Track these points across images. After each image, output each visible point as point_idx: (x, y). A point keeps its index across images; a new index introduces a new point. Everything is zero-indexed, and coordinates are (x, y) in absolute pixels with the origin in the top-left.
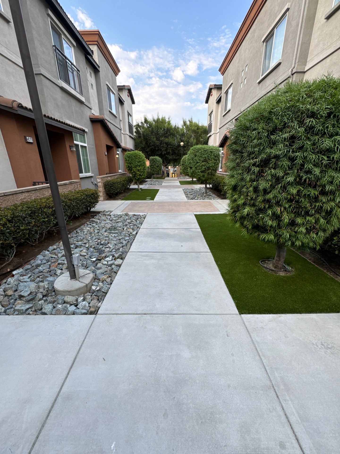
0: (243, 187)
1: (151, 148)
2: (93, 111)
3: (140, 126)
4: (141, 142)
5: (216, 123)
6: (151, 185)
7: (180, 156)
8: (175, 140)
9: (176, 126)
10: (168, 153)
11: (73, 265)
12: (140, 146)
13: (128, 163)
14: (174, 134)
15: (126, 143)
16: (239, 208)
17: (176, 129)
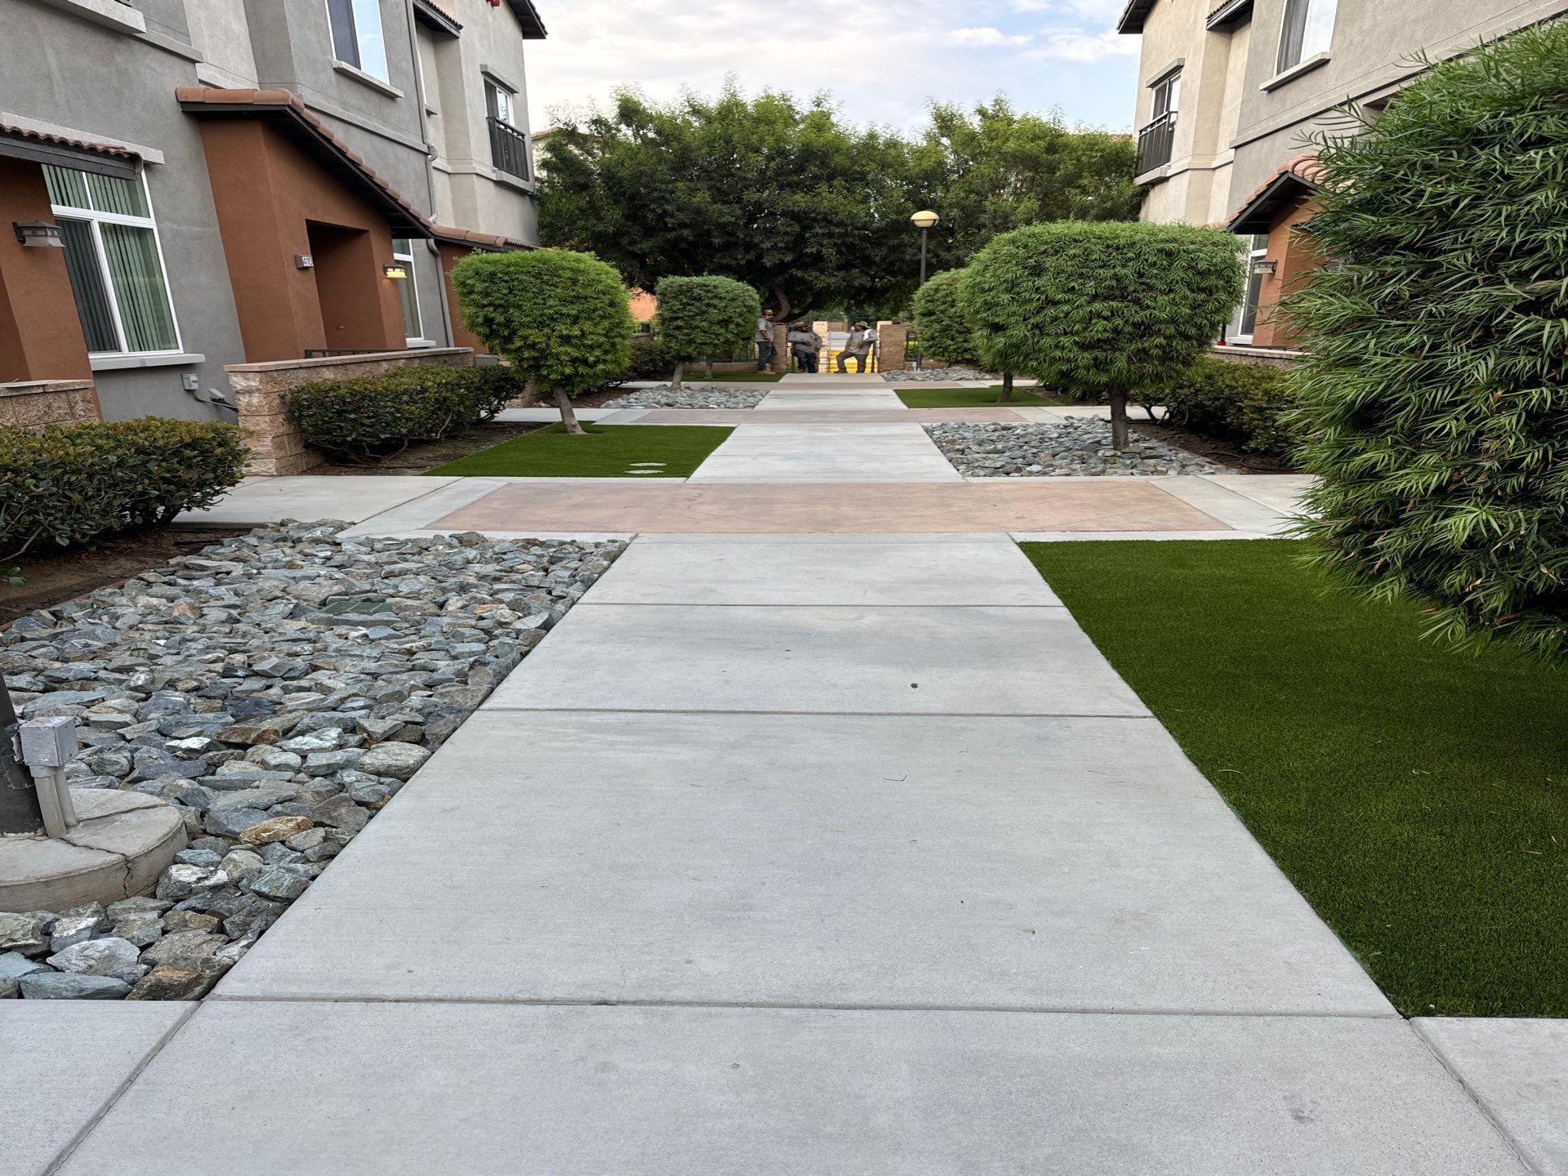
0: (1436, 412)
1: (670, 235)
2: (203, 72)
3: (585, 137)
4: (591, 211)
5: (1210, 120)
6: (666, 409)
7: (913, 274)
8: (864, 202)
9: (873, 136)
10: (811, 262)
11: (25, 769)
12: (582, 228)
13: (484, 306)
14: (864, 173)
15: (462, 209)
16: (1404, 511)
17: (878, 150)
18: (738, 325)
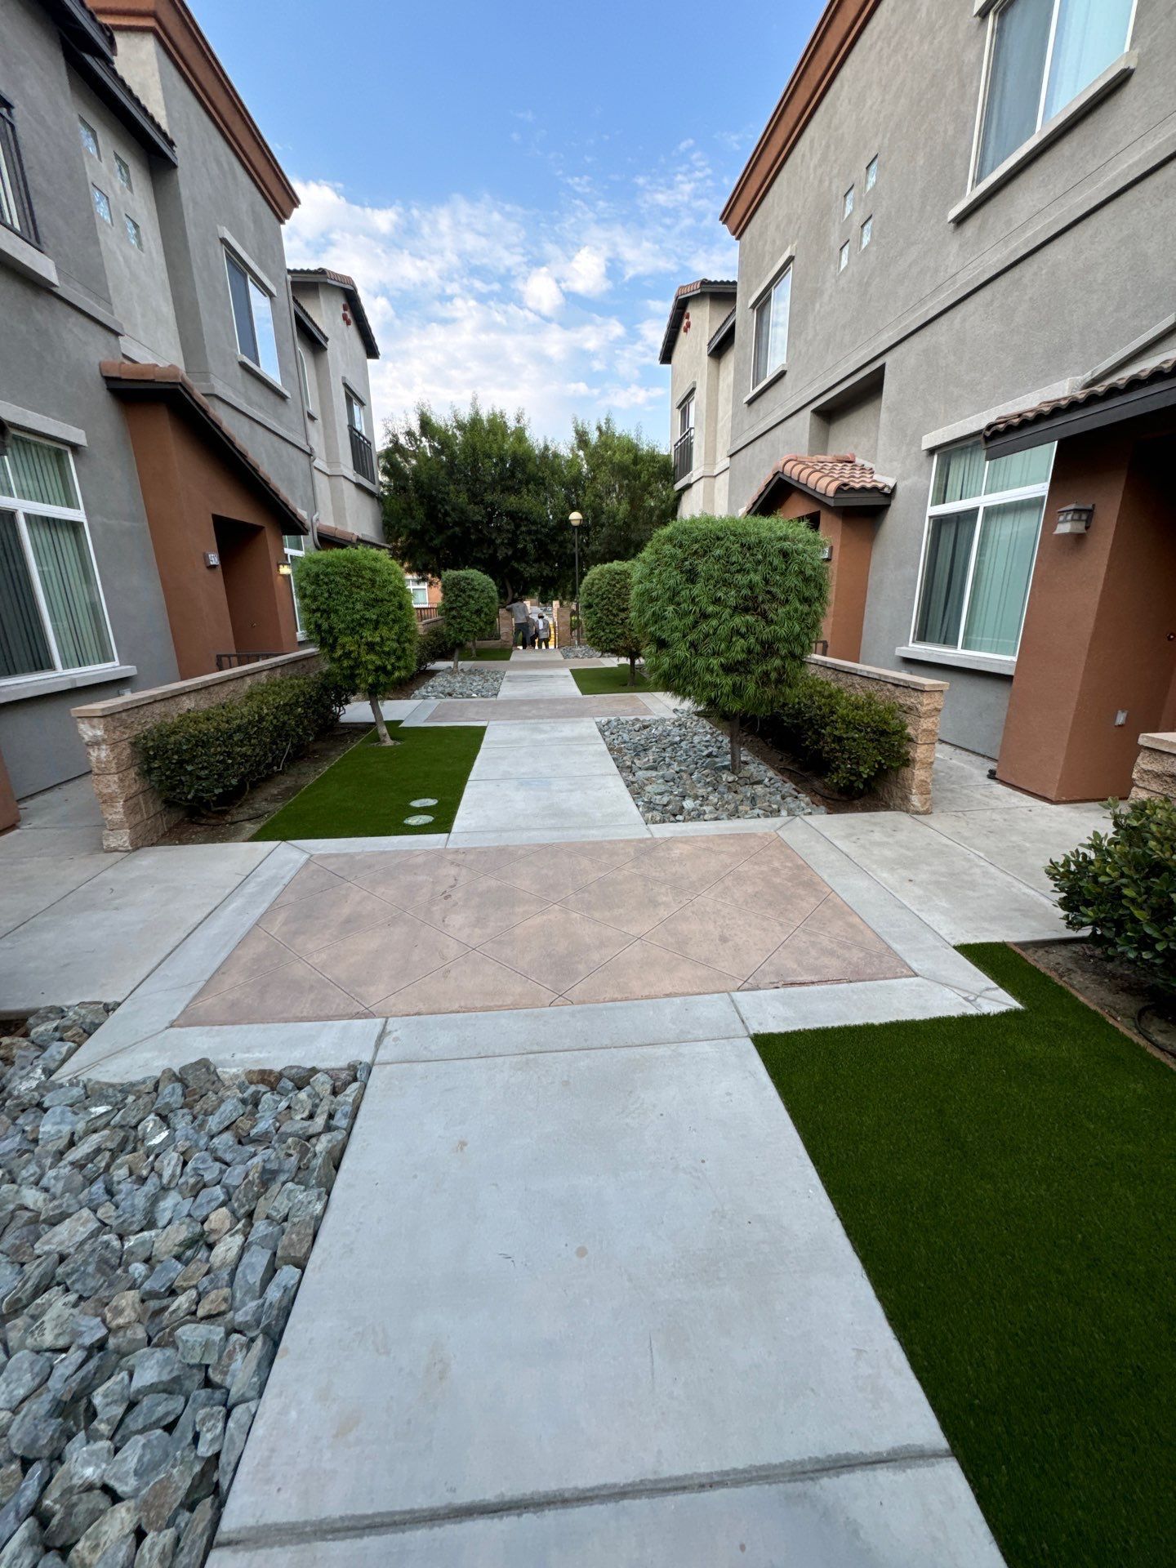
1: (449, 533)
2: (124, 345)
3: (404, 447)
4: (408, 511)
5: (712, 434)
6: (449, 700)
7: (576, 567)
8: (545, 503)
9: (546, 448)
10: (521, 555)
12: (405, 527)
13: (314, 611)
14: (543, 479)
15: (339, 513)
17: (548, 459)
18: (486, 614)
